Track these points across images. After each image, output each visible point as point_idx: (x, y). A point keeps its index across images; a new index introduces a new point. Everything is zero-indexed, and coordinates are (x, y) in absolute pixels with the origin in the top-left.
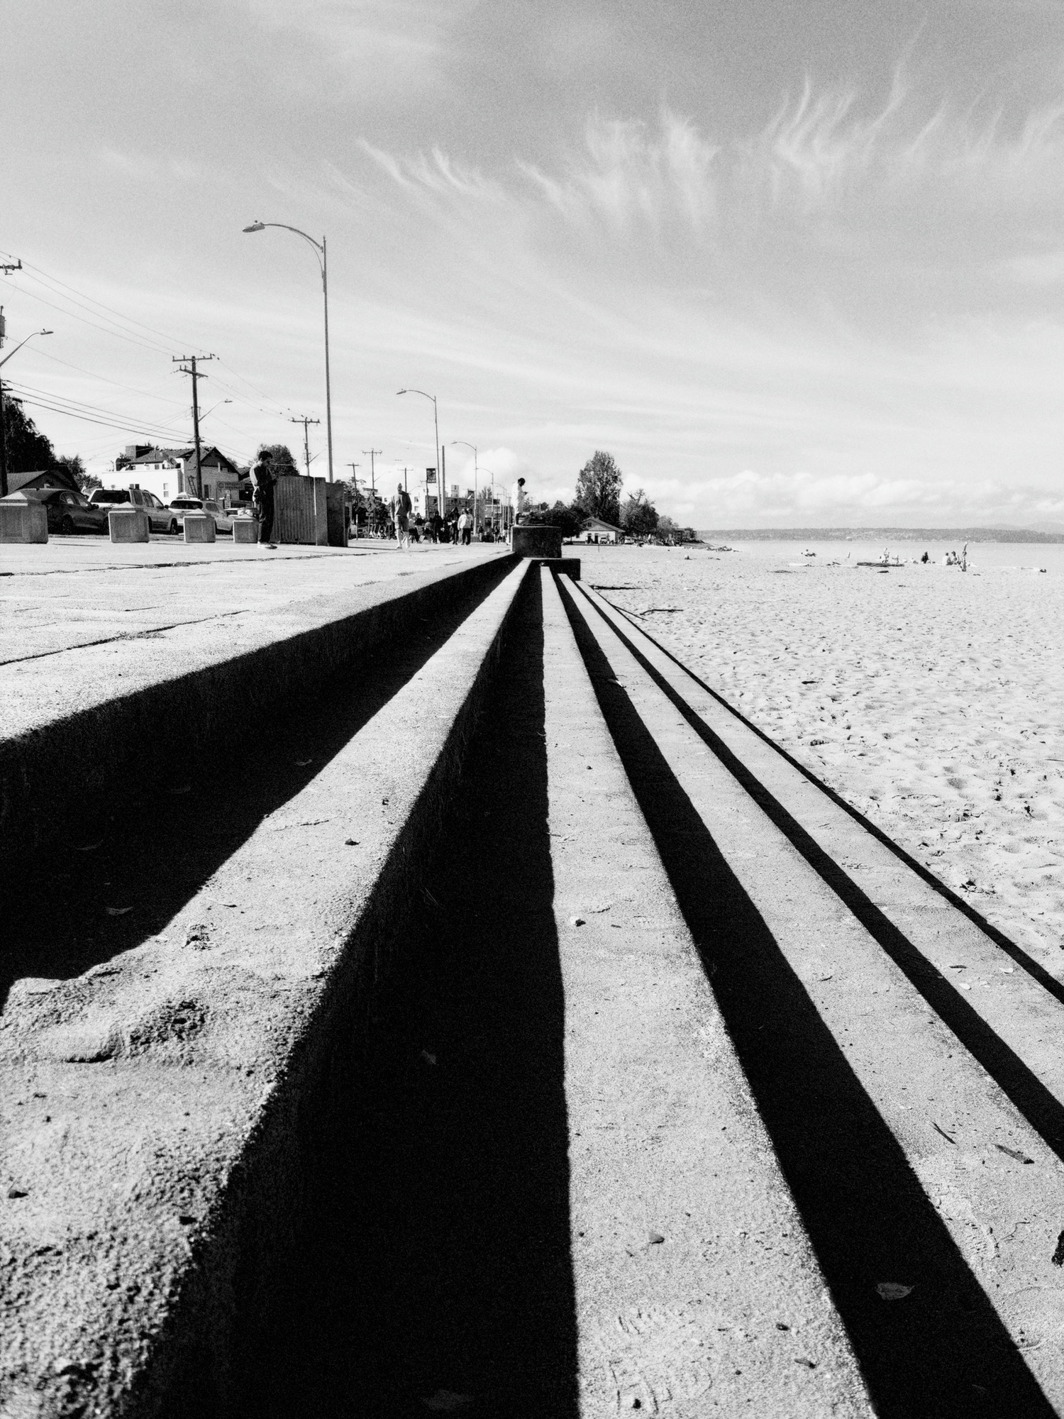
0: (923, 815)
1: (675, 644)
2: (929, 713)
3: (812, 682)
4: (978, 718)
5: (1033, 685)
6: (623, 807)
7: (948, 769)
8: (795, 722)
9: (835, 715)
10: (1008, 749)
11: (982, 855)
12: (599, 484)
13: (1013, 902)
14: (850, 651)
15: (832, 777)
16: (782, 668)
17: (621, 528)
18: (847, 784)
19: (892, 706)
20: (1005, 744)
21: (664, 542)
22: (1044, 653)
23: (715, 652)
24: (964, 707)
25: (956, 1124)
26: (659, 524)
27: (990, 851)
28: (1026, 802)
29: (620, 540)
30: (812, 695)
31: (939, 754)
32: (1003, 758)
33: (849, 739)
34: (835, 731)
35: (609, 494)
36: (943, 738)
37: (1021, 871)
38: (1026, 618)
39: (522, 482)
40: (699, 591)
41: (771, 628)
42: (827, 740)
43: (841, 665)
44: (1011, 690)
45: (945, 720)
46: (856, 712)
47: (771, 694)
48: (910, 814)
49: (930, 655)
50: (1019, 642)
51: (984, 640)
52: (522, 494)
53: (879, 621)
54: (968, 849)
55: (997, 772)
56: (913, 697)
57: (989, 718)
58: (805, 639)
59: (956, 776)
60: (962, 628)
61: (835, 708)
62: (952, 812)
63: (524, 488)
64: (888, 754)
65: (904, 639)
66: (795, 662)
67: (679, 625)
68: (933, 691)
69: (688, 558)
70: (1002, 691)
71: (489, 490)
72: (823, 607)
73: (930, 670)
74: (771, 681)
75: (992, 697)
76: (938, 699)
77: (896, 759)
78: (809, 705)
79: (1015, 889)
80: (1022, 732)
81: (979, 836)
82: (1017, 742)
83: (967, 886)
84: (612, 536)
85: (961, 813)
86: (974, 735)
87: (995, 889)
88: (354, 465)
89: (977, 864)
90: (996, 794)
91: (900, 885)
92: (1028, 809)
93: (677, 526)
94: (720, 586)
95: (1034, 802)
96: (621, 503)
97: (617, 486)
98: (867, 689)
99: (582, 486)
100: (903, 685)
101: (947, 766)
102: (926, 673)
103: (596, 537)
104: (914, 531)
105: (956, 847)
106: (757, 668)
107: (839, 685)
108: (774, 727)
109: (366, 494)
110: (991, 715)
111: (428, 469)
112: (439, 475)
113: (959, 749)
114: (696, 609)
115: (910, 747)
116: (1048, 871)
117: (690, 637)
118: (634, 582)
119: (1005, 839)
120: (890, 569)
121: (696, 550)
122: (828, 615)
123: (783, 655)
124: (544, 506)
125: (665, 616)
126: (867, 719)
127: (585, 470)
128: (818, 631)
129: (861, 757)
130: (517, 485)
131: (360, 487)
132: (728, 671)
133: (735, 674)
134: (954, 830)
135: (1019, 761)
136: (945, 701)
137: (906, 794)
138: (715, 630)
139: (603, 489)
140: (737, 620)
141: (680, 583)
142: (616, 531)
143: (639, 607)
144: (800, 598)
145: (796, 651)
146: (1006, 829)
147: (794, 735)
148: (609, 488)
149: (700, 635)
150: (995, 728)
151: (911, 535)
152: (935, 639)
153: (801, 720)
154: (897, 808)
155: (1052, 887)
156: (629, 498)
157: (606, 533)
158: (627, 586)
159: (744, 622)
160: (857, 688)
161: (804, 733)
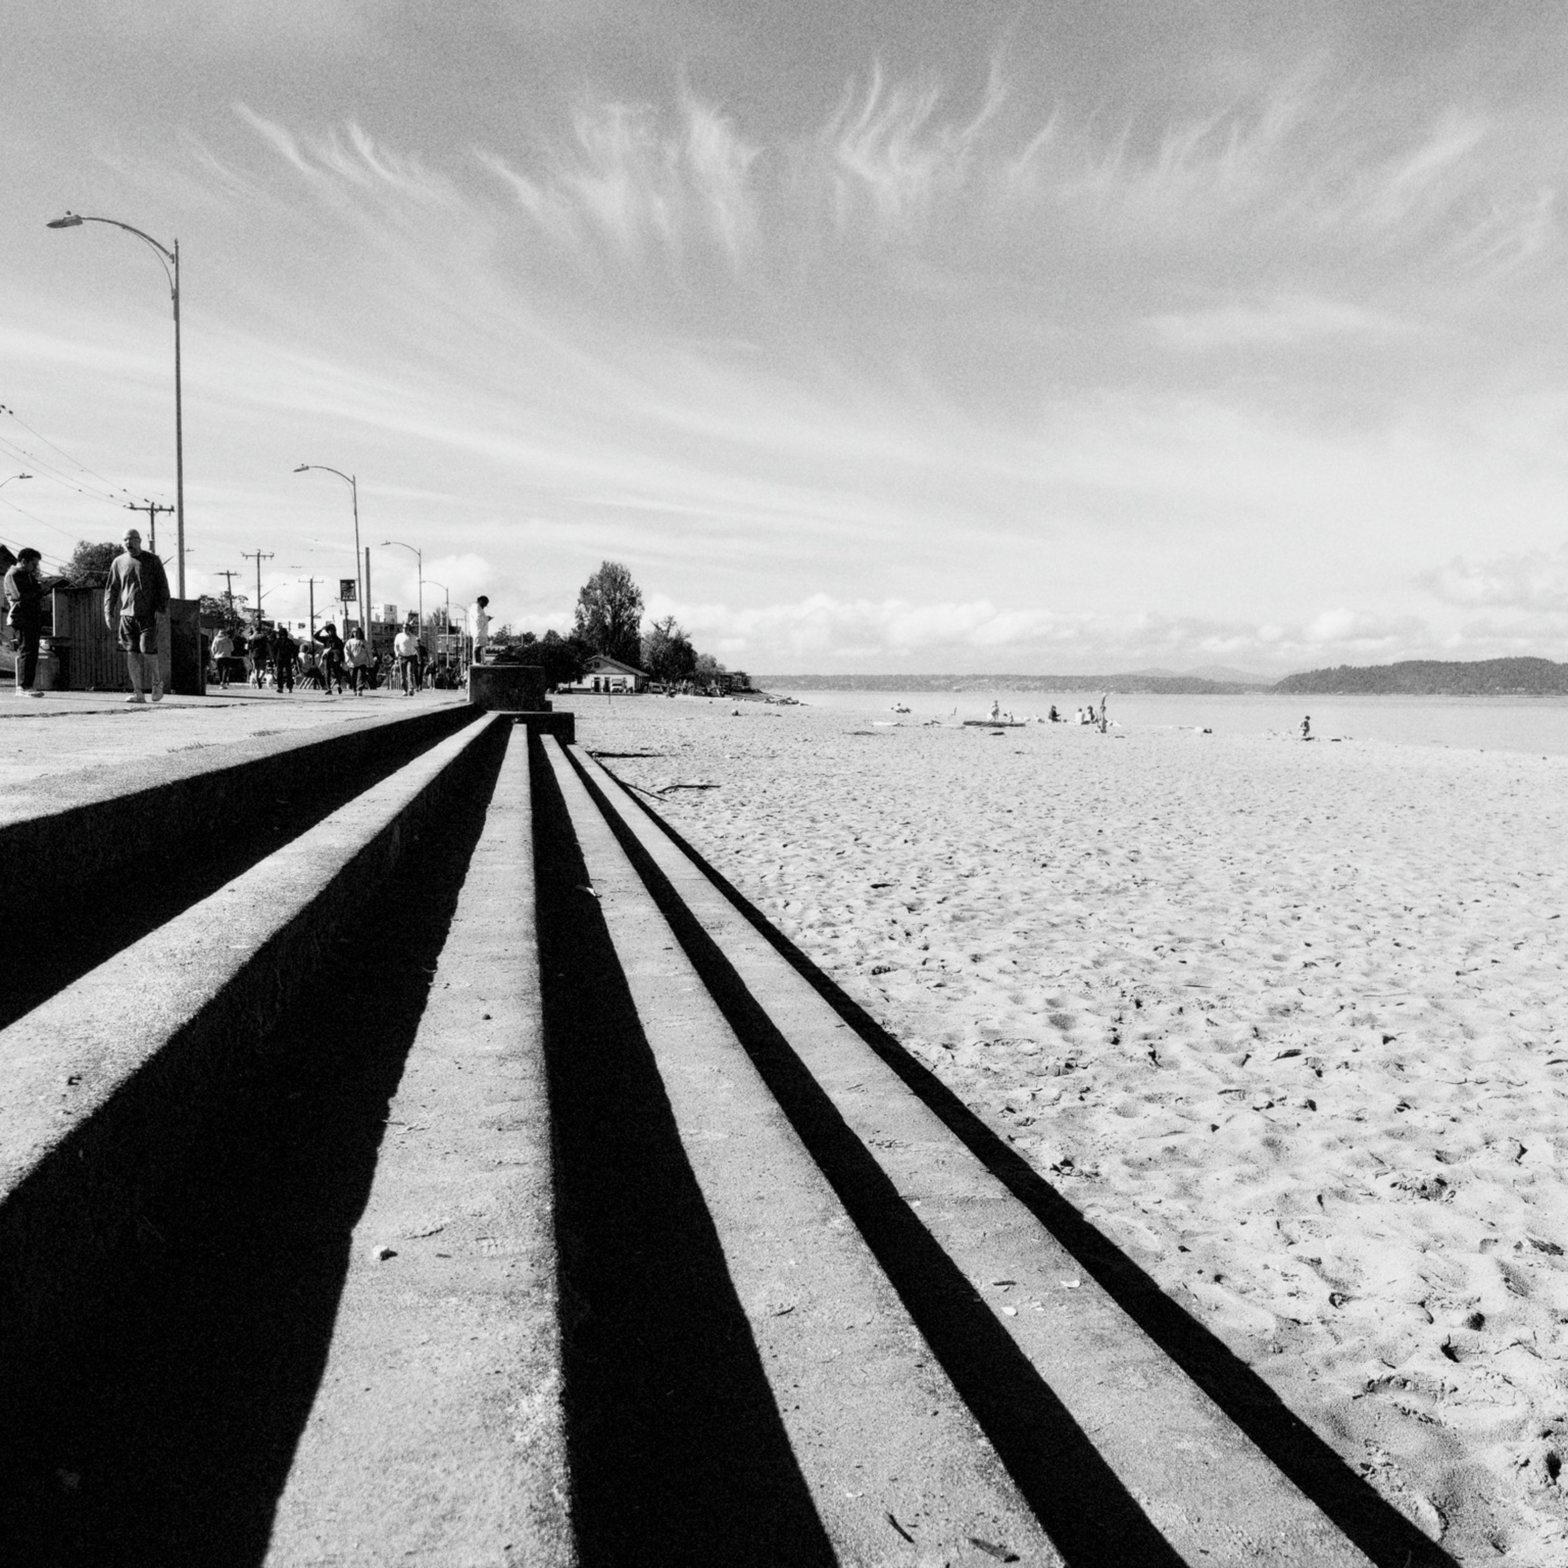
0: (1012, 1068)
1: (703, 834)
2: (1035, 925)
3: (884, 885)
4: (1100, 931)
5: (1179, 884)
6: (520, 1074)
7: (1052, 1003)
8: (853, 942)
9: (910, 931)
10: (1136, 973)
11: (1086, 1122)
12: (609, 607)
13: (1121, 1187)
14: (941, 842)
15: (895, 1019)
16: (847, 866)
17: (643, 671)
18: (916, 1027)
19: (989, 917)
20: (1131, 965)
21: (705, 690)
22: (1197, 841)
23: (757, 845)
24: (1082, 915)
25: (922, 1513)
26: (698, 665)
27: (1097, 1116)
28: (1151, 1045)
29: (640, 689)
30: (884, 903)
31: (1043, 982)
32: (1127, 985)
33: (924, 963)
34: (909, 954)
35: (624, 623)
36: (1049, 959)
37: (1135, 1143)
38: (1179, 794)
39: (483, 601)
40: (745, 760)
41: (839, 811)
42: (896, 967)
43: (926, 861)
44: (1148, 891)
45: (1055, 935)
46: (937, 927)
47: (827, 903)
48: (994, 1067)
49: (1046, 846)
50: (1166, 826)
51: (1120, 825)
52: (484, 620)
53: (985, 801)
54: (1068, 1115)
55: (1117, 1004)
56: (1016, 903)
57: (1115, 930)
58: (883, 827)
59: (1062, 1011)
60: (1093, 809)
61: (911, 921)
62: (1050, 1061)
63: (487, 610)
64: (972, 983)
65: (1016, 825)
66: (865, 857)
67: (711, 808)
68: (1044, 894)
69: (737, 714)
70: (1136, 893)
71: (444, 613)
72: (913, 782)
73: (1044, 865)
74: (829, 885)
75: (1122, 902)
76: (1050, 906)
77: (983, 989)
78: (876, 918)
79: (1126, 1169)
80: (1156, 949)
81: (1084, 1095)
82: (1149, 962)
83: (1059, 1166)
84: (631, 681)
85: (1062, 1064)
86: (1092, 954)
87: (1099, 1169)
88: (228, 575)
89: (1078, 1136)
90: (1112, 1035)
91: (944, 1168)
92: (1153, 1055)
93: (723, 669)
94: (778, 753)
95: (1162, 1046)
96: (643, 636)
97: (636, 612)
98: (957, 894)
99: (584, 610)
100: (1005, 888)
101: (1051, 997)
102: (1037, 869)
103: (607, 683)
104: (1040, 678)
105: (1052, 1112)
106: (813, 868)
107: (921, 889)
108: (824, 950)
109: (247, 617)
110: (1118, 926)
111: (342, 582)
112: (360, 590)
113: (1072, 973)
114: (739, 784)
115: (1004, 972)
116: (1172, 1141)
117: (724, 825)
118: (656, 747)
119: (1118, 1098)
120: (1006, 730)
121: (750, 703)
122: (917, 792)
123: (849, 848)
124: (528, 638)
125: (693, 795)
126: (952, 934)
127: (589, 587)
128: (902, 814)
129: (937, 989)
130: (475, 606)
131: (237, 605)
132: (771, 872)
133: (782, 875)
134: (1050, 1087)
135: (1148, 989)
136: (1059, 908)
137: (992, 1038)
138: (762, 813)
139: (615, 616)
140: (794, 799)
141: (721, 748)
142: (636, 675)
143: (657, 781)
144: (883, 769)
145: (868, 841)
146: (1122, 1083)
147: (852, 960)
148: (624, 614)
149: (739, 822)
150: (1121, 944)
151: (1038, 684)
152: (1056, 824)
153: (863, 940)
154: (976, 1059)
155: (1175, 1164)
156: (653, 629)
157: (621, 677)
158: (645, 752)
159: (803, 802)
160: (944, 892)
161: (865, 957)
